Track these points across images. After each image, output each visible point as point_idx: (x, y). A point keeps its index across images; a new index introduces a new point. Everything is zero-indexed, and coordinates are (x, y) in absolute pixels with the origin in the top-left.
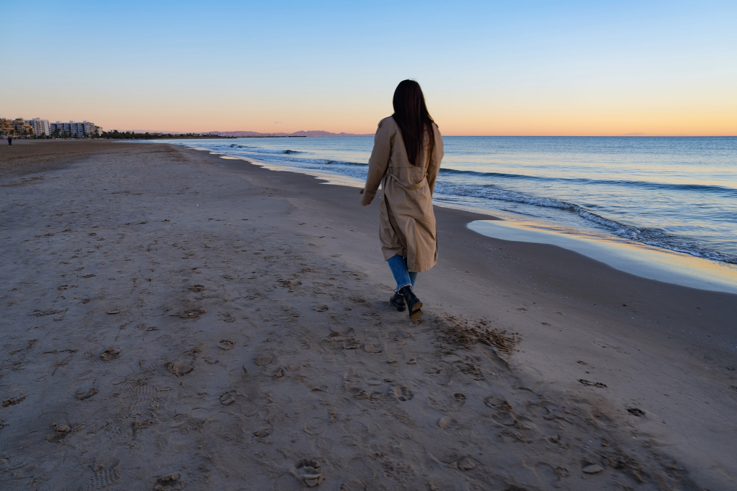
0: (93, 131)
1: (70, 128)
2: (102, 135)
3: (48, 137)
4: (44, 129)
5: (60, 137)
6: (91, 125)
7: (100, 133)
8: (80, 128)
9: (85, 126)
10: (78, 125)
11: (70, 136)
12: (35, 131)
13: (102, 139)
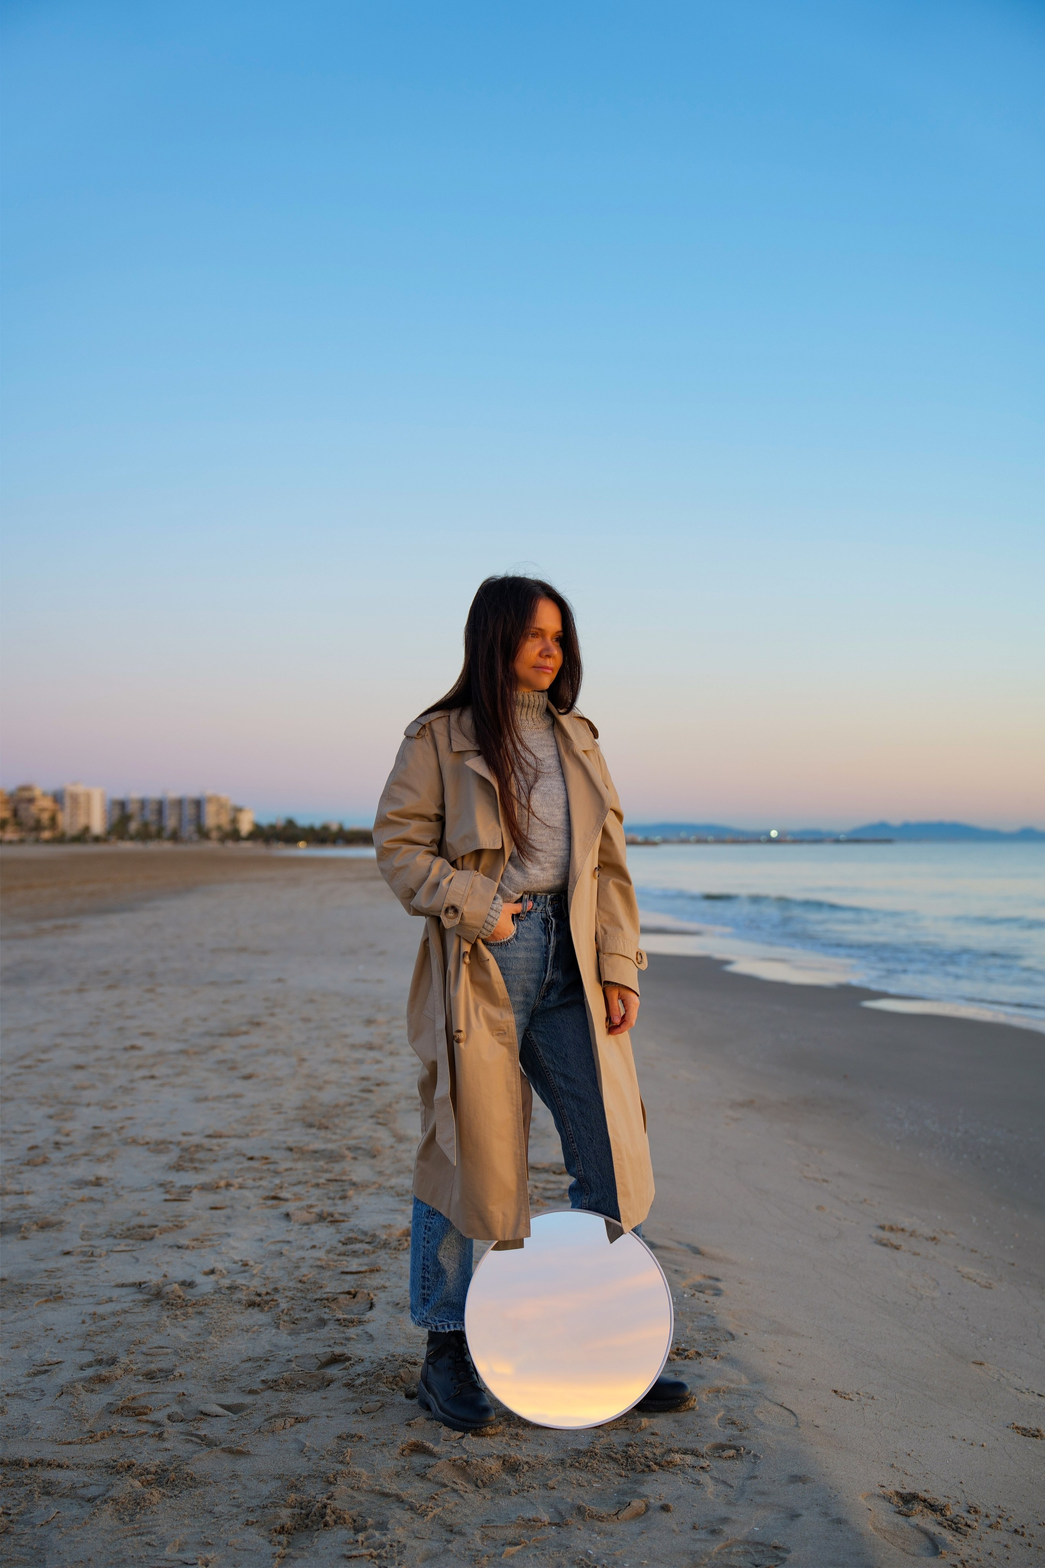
0: (224, 820)
1: (160, 812)
2: (250, 833)
3: (97, 839)
4: (88, 813)
5: (132, 838)
6: (223, 802)
7: (245, 827)
8: (189, 811)
9: (203, 805)
10: (186, 804)
11: (159, 835)
12: (64, 820)
13: (247, 845)
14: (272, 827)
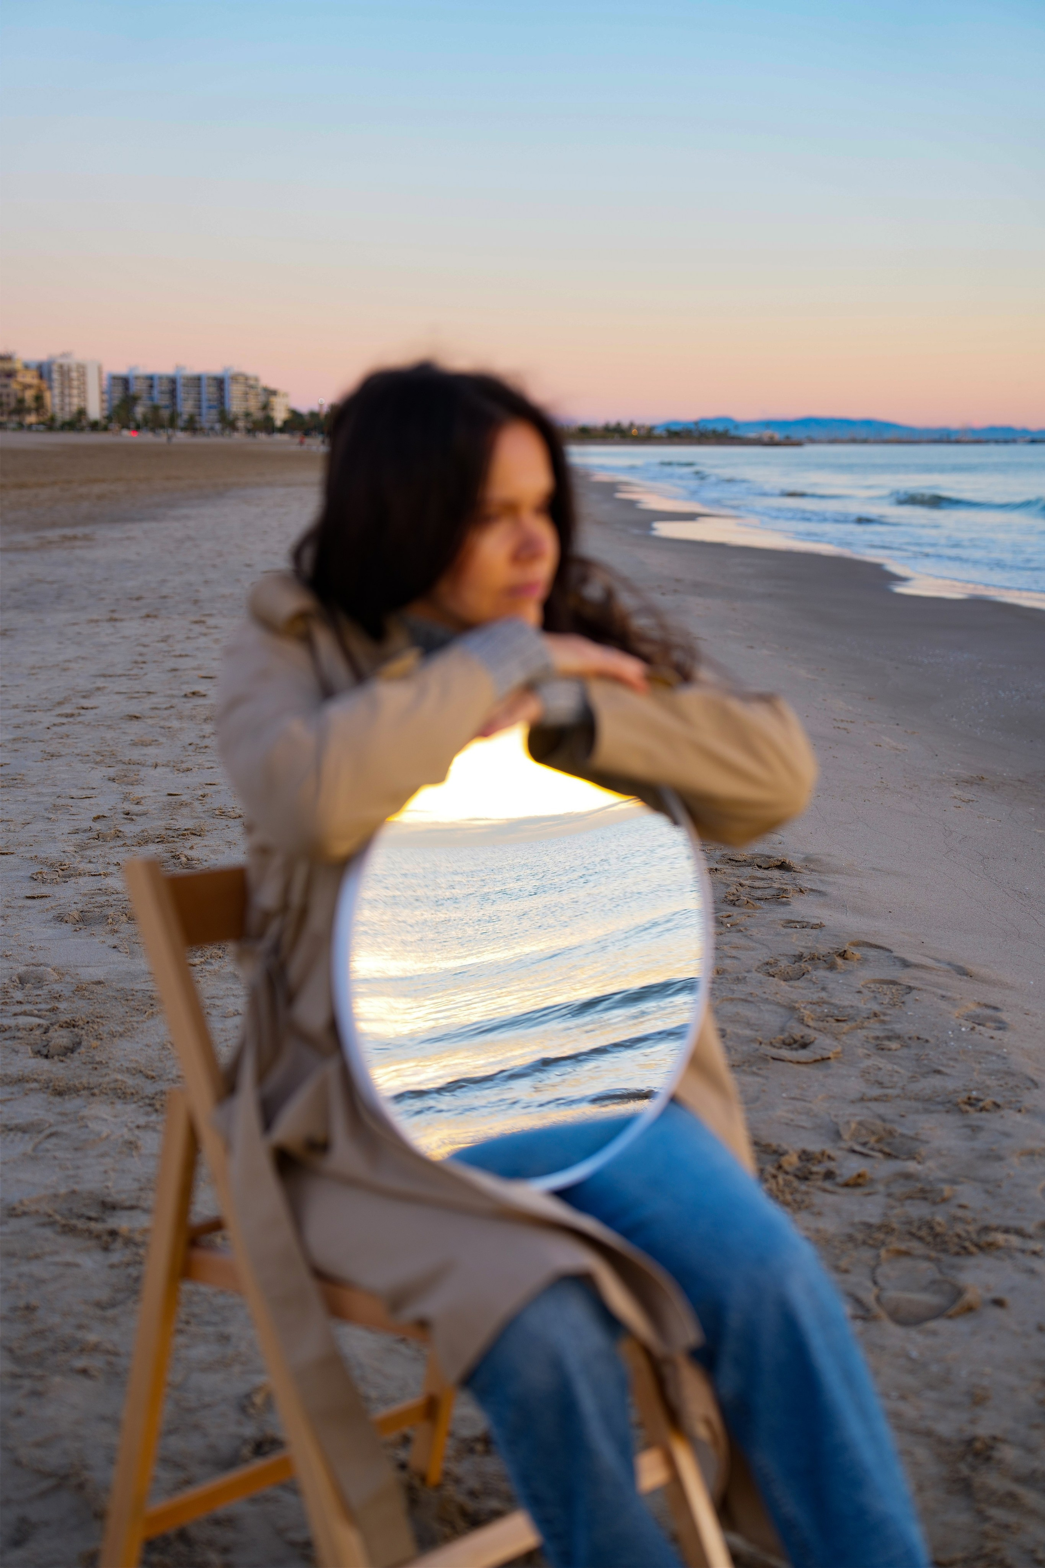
0: (254, 405)
1: (173, 393)
2: (286, 423)
3: (95, 426)
4: (83, 394)
5: (138, 428)
6: (252, 382)
7: (280, 416)
8: (209, 392)
9: (226, 386)
10: (204, 383)
11: (172, 423)
12: (52, 400)
13: (284, 437)
14: (313, 415)
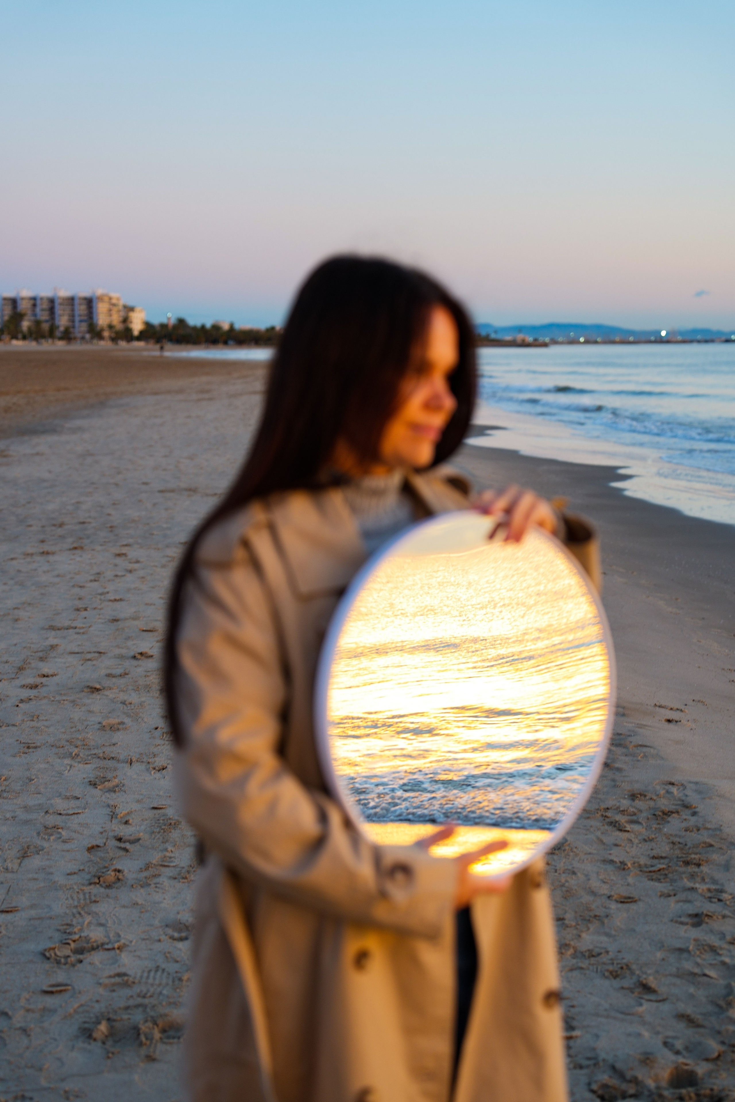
0: (116, 319)
1: (52, 310)
2: (141, 332)
5: (24, 338)
6: (114, 301)
7: (137, 327)
8: (81, 309)
9: (94, 304)
10: (77, 302)
11: (51, 334)
13: (141, 344)
14: (163, 326)
